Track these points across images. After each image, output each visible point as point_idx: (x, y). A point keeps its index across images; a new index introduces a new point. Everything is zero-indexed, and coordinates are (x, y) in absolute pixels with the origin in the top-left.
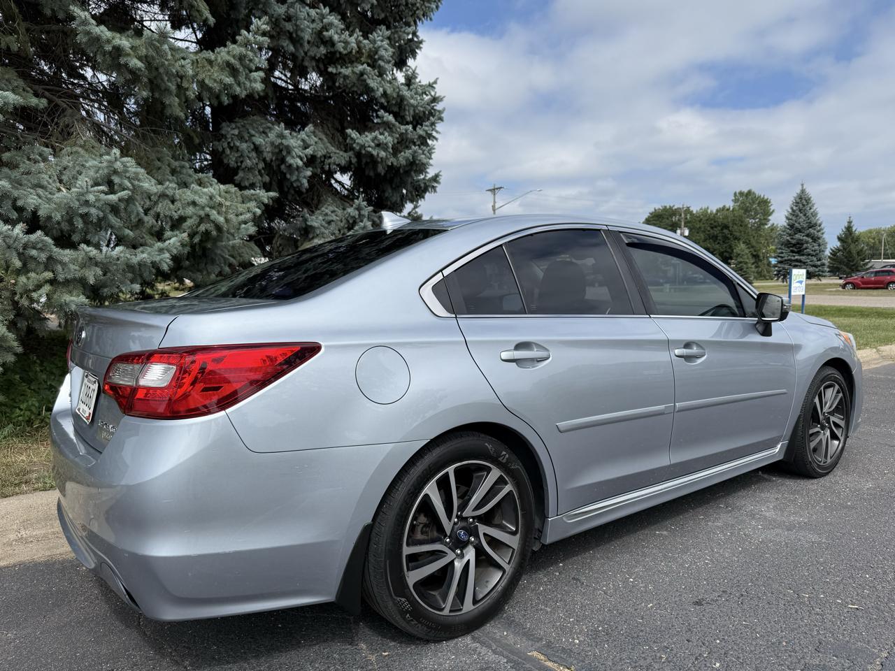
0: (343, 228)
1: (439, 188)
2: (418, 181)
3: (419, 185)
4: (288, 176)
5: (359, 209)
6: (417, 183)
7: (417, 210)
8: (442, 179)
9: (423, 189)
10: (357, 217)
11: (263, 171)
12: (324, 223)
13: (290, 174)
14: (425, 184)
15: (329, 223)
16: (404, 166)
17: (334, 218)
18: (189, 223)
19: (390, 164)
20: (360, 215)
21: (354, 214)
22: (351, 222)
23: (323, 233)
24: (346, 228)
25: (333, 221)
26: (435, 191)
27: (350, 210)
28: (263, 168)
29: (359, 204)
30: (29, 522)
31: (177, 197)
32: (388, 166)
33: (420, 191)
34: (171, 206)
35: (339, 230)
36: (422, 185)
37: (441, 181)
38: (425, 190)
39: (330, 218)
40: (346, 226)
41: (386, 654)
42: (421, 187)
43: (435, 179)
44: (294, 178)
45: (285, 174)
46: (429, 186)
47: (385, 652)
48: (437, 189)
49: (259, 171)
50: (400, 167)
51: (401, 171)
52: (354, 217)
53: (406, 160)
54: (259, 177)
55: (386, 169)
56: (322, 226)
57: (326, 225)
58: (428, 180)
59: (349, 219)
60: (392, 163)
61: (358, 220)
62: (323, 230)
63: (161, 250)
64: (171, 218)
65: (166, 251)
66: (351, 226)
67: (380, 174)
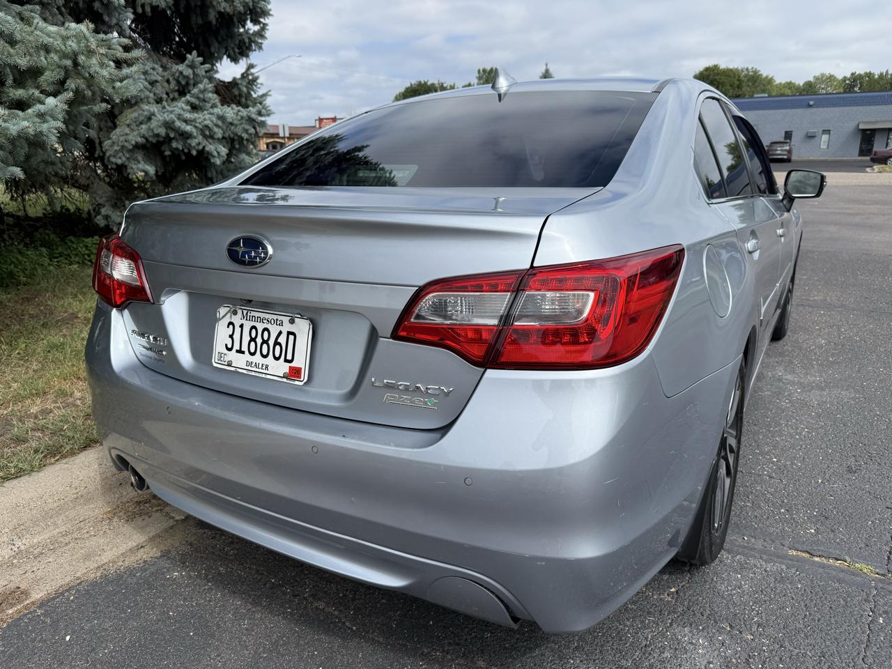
0: (173, 91)
1: (265, 43)
2: (241, 34)
3: (244, 39)
4: (106, 18)
5: (192, 66)
6: (240, 37)
7: (252, 71)
8: (268, 34)
9: (247, 45)
10: (192, 77)
11: (63, 9)
12: (146, 83)
13: (108, 16)
14: (249, 38)
15: (153, 83)
16: (240, 13)
17: (159, 78)
18: (48, 77)
19: (223, 10)
20: (194, 72)
21: (187, 74)
22: (183, 83)
23: (148, 98)
24: (176, 91)
25: (156, 81)
26: (260, 48)
27: (181, 67)
28: (64, 5)
29: (193, 61)
30: (22, 527)
31: (18, 36)
32: (220, 13)
33: (244, 48)
34: (12, 51)
35: (167, 94)
36: (247, 40)
37: (266, 35)
38: (249, 48)
39: (155, 78)
40: (177, 88)
41: (673, 590)
42: (244, 43)
43: (260, 34)
44: (114, 21)
45: (101, 15)
46: (255, 42)
47: (671, 588)
48: (263, 46)
49: (58, 8)
50: (234, 15)
51: (235, 20)
52: (187, 77)
53: (244, 7)
54: (60, 17)
55: (217, 16)
56: (145, 87)
57: (150, 87)
58: (253, 34)
59: (180, 79)
60: (224, 8)
61: (192, 82)
62: (148, 93)
63: (41, 116)
64: (15, 68)
65: (48, 118)
66: (181, 89)
67: (211, 22)
